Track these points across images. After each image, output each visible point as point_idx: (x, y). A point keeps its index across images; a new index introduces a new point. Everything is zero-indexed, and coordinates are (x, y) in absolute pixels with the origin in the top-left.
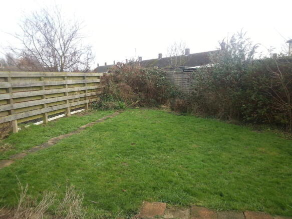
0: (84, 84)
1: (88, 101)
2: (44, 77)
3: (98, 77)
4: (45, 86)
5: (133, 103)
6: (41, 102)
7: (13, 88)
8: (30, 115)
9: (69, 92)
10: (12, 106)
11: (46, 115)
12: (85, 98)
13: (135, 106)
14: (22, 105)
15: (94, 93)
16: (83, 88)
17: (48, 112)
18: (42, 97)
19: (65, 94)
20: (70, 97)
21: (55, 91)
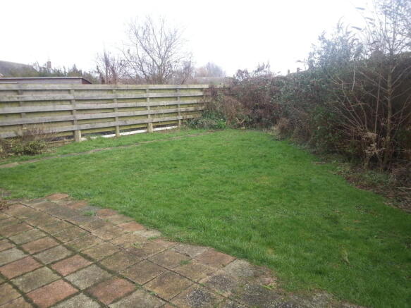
0: (176, 98)
1: (180, 117)
2: (117, 90)
3: (201, 90)
4: (118, 99)
5: (239, 122)
6: (110, 114)
7: (76, 100)
8: (96, 127)
9: (151, 106)
10: (74, 117)
11: (118, 129)
12: (176, 113)
13: (240, 126)
14: (87, 116)
15: (191, 109)
16: (173, 102)
17: (120, 126)
18: (113, 109)
19: (145, 107)
20: (152, 111)
21: (130, 104)
